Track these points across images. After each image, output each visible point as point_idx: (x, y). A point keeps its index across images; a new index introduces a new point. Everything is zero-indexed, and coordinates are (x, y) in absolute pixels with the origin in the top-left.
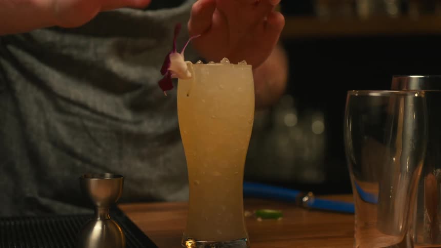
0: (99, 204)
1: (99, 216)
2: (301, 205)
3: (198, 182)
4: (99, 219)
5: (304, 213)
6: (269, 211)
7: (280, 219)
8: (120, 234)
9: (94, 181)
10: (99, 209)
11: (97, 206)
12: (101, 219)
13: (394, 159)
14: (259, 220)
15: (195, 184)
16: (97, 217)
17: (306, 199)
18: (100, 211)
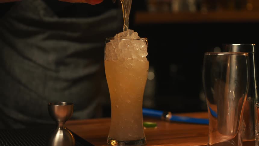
0: (59, 120)
1: (59, 127)
2: (165, 120)
3: (118, 106)
4: (59, 129)
5: (167, 124)
6: (149, 123)
7: (156, 127)
8: (72, 138)
9: (56, 106)
10: (59, 123)
11: (58, 122)
12: (61, 129)
13: (231, 91)
14: (145, 128)
15: (116, 107)
16: (58, 128)
17: (168, 116)
18: (60, 124)
